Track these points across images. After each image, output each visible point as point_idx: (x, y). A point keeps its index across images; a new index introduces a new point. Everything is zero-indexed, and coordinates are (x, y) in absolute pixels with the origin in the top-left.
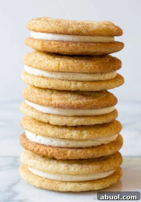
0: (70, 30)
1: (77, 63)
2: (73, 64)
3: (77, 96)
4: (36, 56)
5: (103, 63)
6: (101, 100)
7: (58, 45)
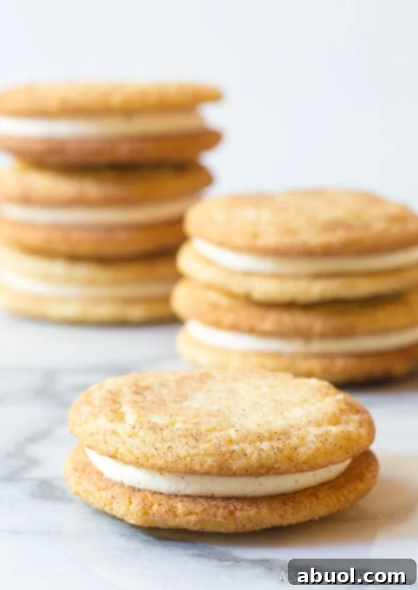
7: (200, 515)
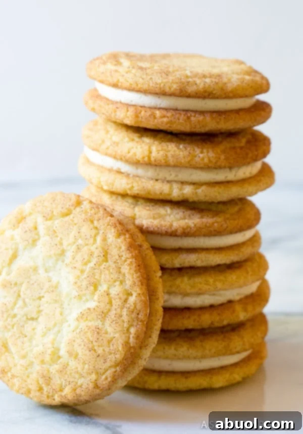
0: (191, 89)
1: (184, 149)
2: (177, 152)
3: (184, 212)
4: (107, 132)
5: (234, 148)
6: (228, 219)
